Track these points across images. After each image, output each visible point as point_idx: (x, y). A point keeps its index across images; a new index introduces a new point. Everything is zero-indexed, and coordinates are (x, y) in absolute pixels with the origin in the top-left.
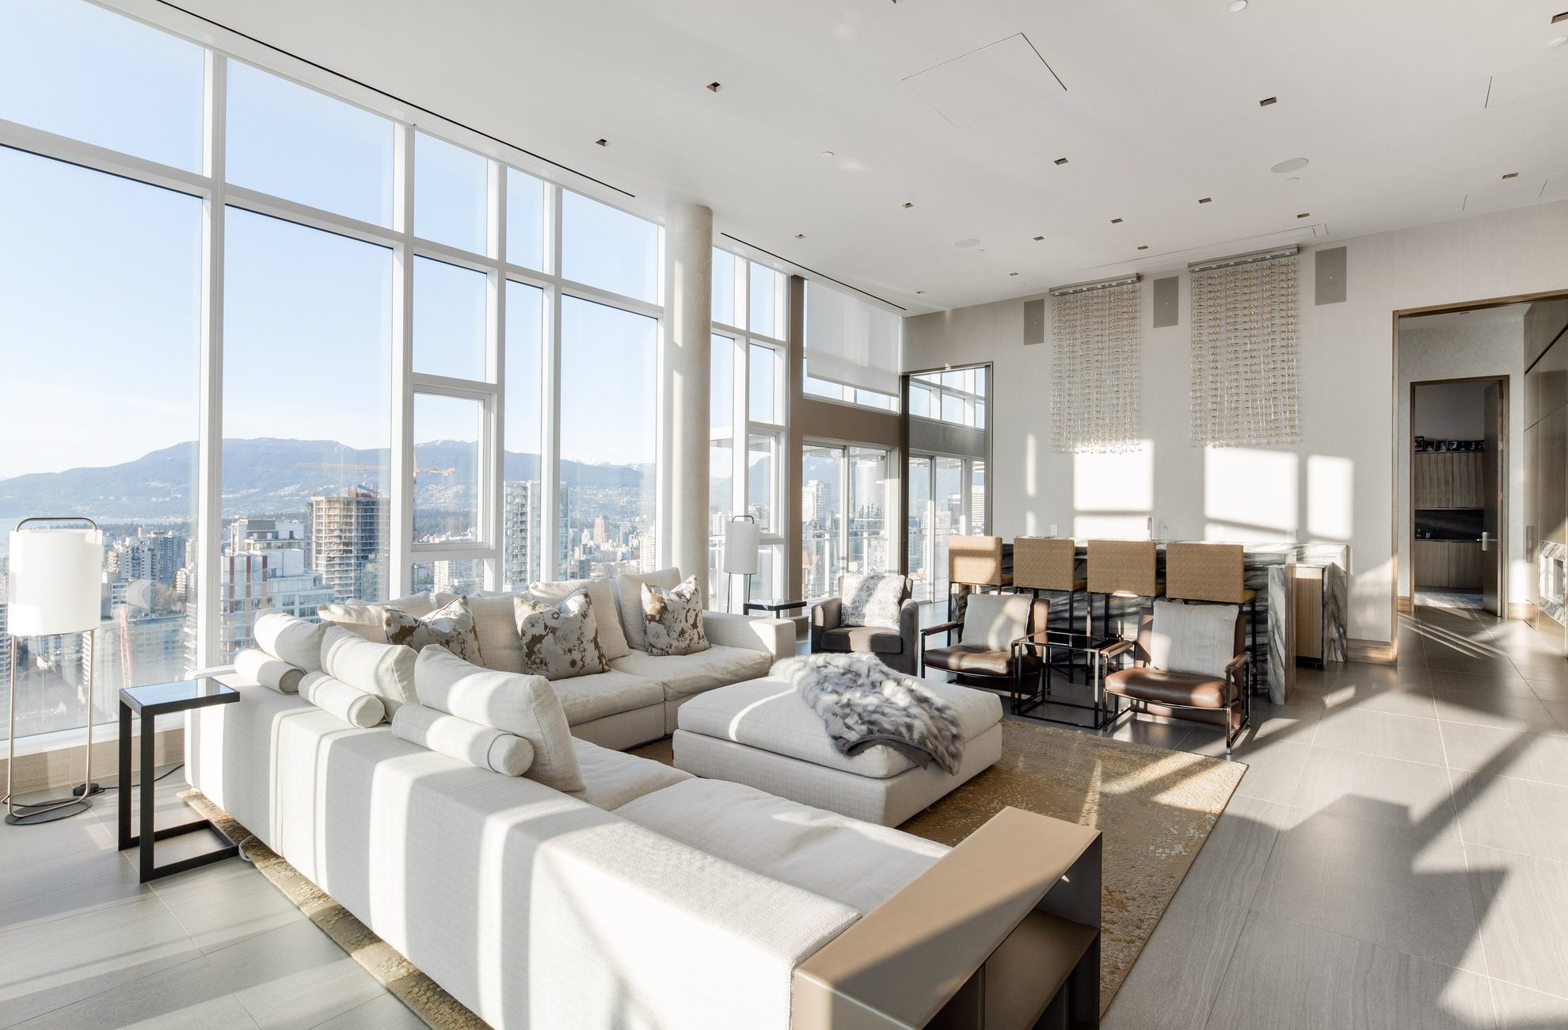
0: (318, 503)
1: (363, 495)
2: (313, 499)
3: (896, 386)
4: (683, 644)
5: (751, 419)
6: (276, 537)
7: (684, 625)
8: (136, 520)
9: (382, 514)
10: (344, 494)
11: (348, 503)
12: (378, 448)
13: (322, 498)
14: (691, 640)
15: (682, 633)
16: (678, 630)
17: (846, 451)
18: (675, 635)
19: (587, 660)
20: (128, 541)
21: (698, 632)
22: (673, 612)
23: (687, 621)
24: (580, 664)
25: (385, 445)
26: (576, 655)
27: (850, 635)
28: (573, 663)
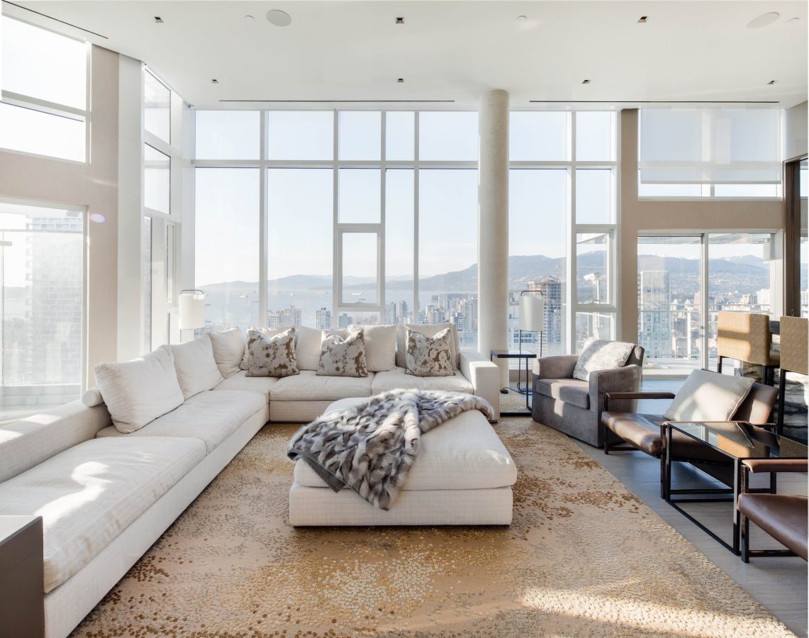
0: (531, 285)
1: (552, 281)
2: (529, 283)
3: (780, 174)
4: (425, 370)
5: (578, 222)
6: (513, 300)
7: (427, 358)
8: (469, 292)
9: (562, 290)
10: (543, 281)
11: (545, 285)
12: (559, 257)
13: (533, 282)
14: (431, 368)
15: (425, 363)
16: (422, 361)
17: (704, 238)
18: (420, 363)
19: (347, 368)
20: (464, 300)
21: (439, 364)
22: (420, 349)
23: (429, 356)
24: (342, 370)
25: (563, 256)
26: (340, 365)
27: (552, 385)
28: (338, 369)
